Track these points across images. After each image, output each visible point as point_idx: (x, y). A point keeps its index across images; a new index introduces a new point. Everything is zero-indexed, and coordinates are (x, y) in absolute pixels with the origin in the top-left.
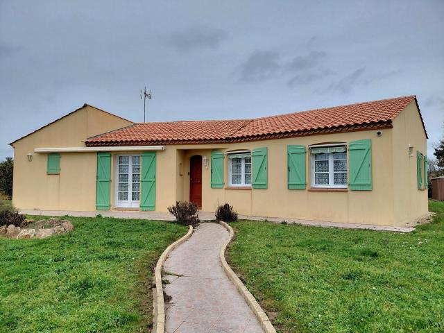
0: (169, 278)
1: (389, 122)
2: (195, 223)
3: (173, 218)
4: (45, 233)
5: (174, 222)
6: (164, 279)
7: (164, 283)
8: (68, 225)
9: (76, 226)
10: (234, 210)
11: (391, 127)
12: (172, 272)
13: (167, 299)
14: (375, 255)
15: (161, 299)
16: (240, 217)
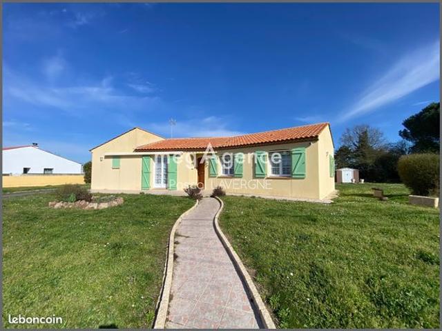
0: (180, 239)
1: (317, 136)
2: (200, 198)
3: (187, 195)
4: (104, 206)
5: (187, 197)
6: (176, 240)
7: (176, 243)
8: (121, 201)
9: (125, 201)
10: (223, 190)
11: (318, 140)
12: (182, 234)
13: (175, 257)
14: (314, 220)
15: (171, 256)
16: (227, 194)
